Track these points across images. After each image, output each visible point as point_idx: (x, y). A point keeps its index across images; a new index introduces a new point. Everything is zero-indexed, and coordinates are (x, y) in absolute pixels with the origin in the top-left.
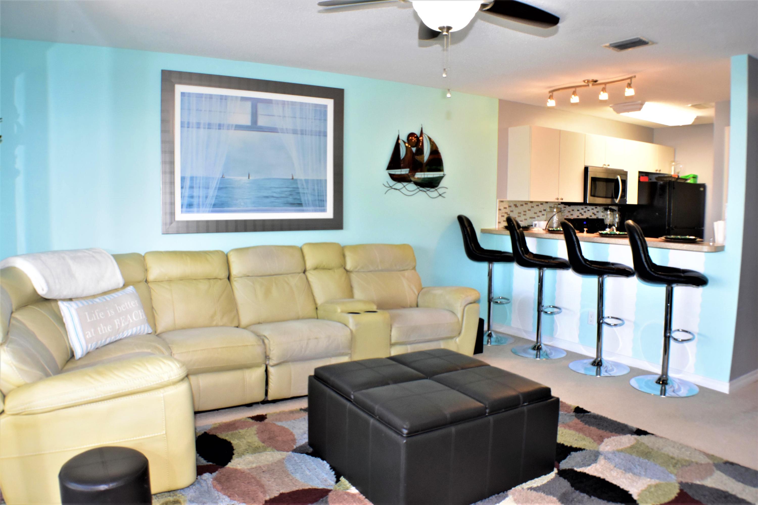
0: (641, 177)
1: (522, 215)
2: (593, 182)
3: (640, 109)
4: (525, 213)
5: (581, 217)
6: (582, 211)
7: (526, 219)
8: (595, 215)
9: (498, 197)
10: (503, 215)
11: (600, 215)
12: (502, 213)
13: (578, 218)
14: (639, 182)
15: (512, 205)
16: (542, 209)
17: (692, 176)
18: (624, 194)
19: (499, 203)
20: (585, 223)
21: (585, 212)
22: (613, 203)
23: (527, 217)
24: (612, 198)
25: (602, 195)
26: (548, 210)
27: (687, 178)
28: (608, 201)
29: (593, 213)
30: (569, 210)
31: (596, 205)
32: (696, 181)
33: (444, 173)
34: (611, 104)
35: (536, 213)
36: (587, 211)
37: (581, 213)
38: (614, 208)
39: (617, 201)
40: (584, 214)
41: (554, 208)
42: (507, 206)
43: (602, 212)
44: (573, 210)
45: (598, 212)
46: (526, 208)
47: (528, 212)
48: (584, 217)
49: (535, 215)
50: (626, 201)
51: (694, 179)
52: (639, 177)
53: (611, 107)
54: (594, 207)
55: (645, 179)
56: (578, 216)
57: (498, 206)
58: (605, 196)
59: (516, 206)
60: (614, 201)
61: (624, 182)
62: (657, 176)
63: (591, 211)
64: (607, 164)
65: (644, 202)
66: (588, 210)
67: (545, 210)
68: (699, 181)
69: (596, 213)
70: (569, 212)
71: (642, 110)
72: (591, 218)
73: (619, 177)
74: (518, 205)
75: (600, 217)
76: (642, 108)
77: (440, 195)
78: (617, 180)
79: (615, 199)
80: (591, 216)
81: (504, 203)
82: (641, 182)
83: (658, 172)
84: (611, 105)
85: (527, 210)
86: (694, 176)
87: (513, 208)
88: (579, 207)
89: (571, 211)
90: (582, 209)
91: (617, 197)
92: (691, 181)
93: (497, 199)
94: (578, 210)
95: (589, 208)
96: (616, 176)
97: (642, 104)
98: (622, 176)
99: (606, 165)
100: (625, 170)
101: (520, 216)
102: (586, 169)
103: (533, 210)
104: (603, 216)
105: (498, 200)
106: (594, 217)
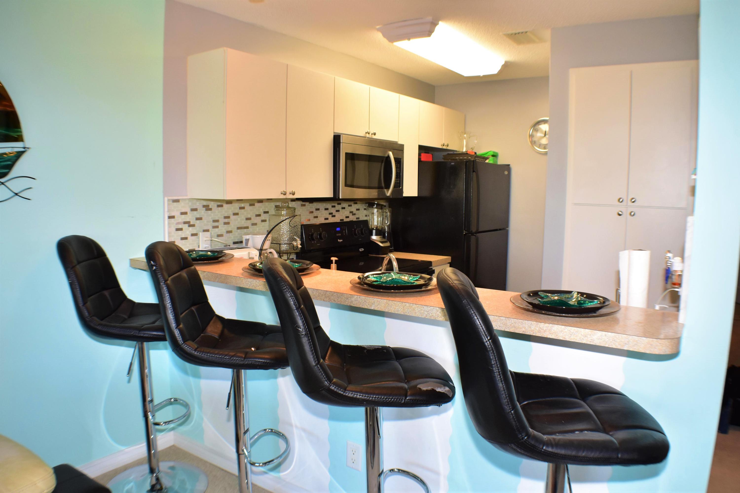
0: (423, 155)
1: (220, 224)
2: (349, 162)
3: (429, 33)
4: (226, 220)
5: (331, 220)
6: (333, 210)
7: (229, 232)
8: (354, 214)
9: (166, 193)
10: (180, 226)
11: (362, 215)
12: (178, 223)
13: (327, 221)
14: (420, 161)
15: (198, 205)
16: (261, 211)
17: (491, 153)
18: (398, 182)
19: (168, 205)
20: (338, 229)
21: (338, 211)
22: (381, 197)
23: (232, 227)
24: (380, 187)
25: (363, 184)
26: (272, 211)
27: (486, 156)
28: (373, 194)
29: (351, 212)
30: (311, 210)
31: (355, 201)
32: (497, 162)
33: (24, 144)
34: (378, 25)
35: (248, 219)
36: (340, 210)
37: (331, 214)
38: (383, 203)
39: (389, 193)
40: (337, 214)
41: (283, 207)
42: (188, 210)
43: (365, 209)
44: (317, 209)
45: (358, 210)
46: (228, 209)
47: (233, 217)
48: (337, 220)
49: (248, 223)
50: (401, 191)
51: (494, 157)
52: (419, 155)
53: (378, 30)
54: (352, 203)
55: (427, 157)
56: (326, 219)
57: (166, 209)
58: (367, 185)
59: (207, 208)
60: (384, 194)
61: (399, 162)
62: (445, 153)
63: (348, 209)
64: (372, 132)
65: (426, 193)
66: (343, 208)
67: (266, 212)
68: (501, 161)
69: (355, 211)
70: (312, 212)
71: (433, 34)
72: (348, 220)
73: (391, 154)
74: (212, 205)
75: (363, 218)
76: (433, 32)
77: (16, 194)
78: (388, 157)
79: (385, 190)
80: (347, 217)
81: (181, 204)
82: (421, 161)
83: (445, 147)
84: (378, 27)
85: (230, 213)
86: (495, 154)
87: (202, 212)
88: (328, 205)
89: (314, 210)
90: (334, 207)
91: (388, 187)
92: (490, 161)
93: (165, 195)
94: (327, 209)
95: (345, 205)
96: (386, 152)
97: (434, 24)
98: (395, 151)
99: (370, 134)
100: (400, 142)
101: (217, 227)
102: (337, 139)
103: (244, 214)
104: (366, 216)
105: (166, 199)
106: (352, 218)
